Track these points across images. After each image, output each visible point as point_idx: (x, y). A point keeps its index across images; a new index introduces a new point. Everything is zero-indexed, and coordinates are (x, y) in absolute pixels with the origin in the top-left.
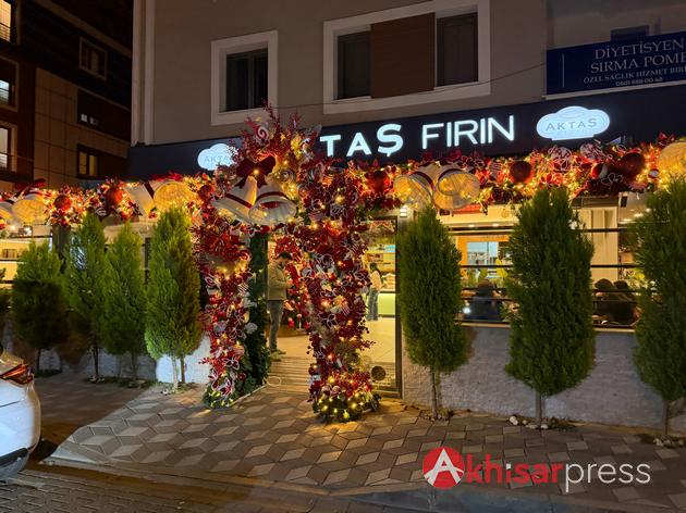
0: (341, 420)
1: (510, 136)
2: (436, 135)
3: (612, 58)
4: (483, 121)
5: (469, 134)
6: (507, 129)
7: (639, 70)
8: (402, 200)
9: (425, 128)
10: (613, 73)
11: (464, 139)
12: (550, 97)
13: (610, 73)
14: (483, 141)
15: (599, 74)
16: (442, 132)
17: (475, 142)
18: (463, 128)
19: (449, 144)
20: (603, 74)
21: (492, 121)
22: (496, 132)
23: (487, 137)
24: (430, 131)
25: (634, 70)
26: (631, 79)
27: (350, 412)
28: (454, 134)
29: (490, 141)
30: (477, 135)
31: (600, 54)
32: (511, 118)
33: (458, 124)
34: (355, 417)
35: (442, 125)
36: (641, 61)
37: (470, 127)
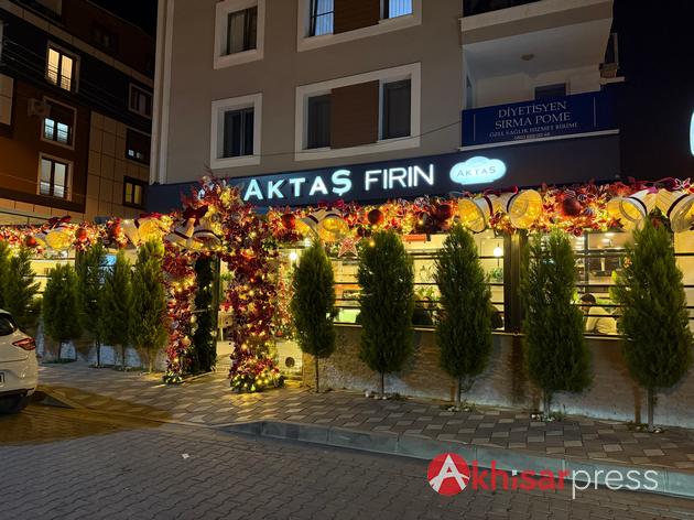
0: (248, 391)
1: (430, 180)
2: (376, 180)
3: (512, 117)
4: (410, 169)
5: (400, 179)
6: (428, 176)
7: (532, 127)
8: (304, 235)
9: (368, 173)
10: (513, 129)
11: (396, 183)
12: (463, 149)
13: (510, 129)
14: (410, 185)
15: (501, 130)
16: (380, 177)
17: (404, 185)
18: (396, 174)
19: (385, 187)
20: (504, 130)
21: (417, 168)
22: (420, 178)
23: (413, 182)
24: (372, 176)
25: (528, 127)
26: (526, 134)
27: (257, 386)
28: (389, 179)
29: (415, 184)
30: (406, 180)
31: (503, 113)
32: (431, 167)
33: (392, 170)
34: (260, 390)
35: (380, 171)
36: (533, 120)
37: (400, 173)
